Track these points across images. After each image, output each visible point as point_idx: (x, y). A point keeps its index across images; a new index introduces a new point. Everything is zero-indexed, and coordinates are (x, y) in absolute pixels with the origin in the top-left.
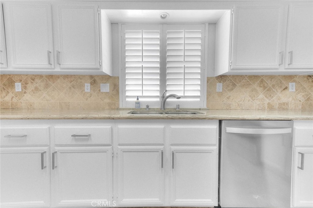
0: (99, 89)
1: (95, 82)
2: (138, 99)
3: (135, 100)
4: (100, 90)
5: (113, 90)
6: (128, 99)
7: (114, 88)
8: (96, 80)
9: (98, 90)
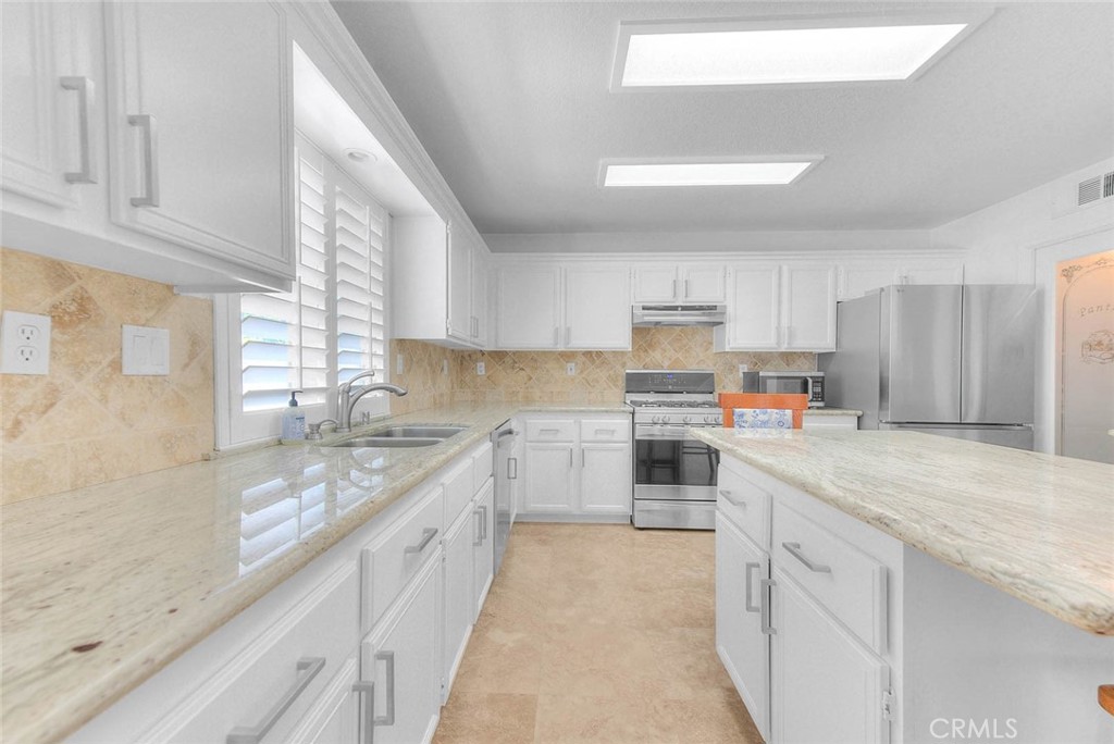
0: (110, 357)
1: (82, 309)
2: (294, 403)
3: (283, 404)
4: (117, 365)
5: (187, 365)
6: (249, 407)
7: (192, 356)
8: (89, 298)
9: (105, 363)
